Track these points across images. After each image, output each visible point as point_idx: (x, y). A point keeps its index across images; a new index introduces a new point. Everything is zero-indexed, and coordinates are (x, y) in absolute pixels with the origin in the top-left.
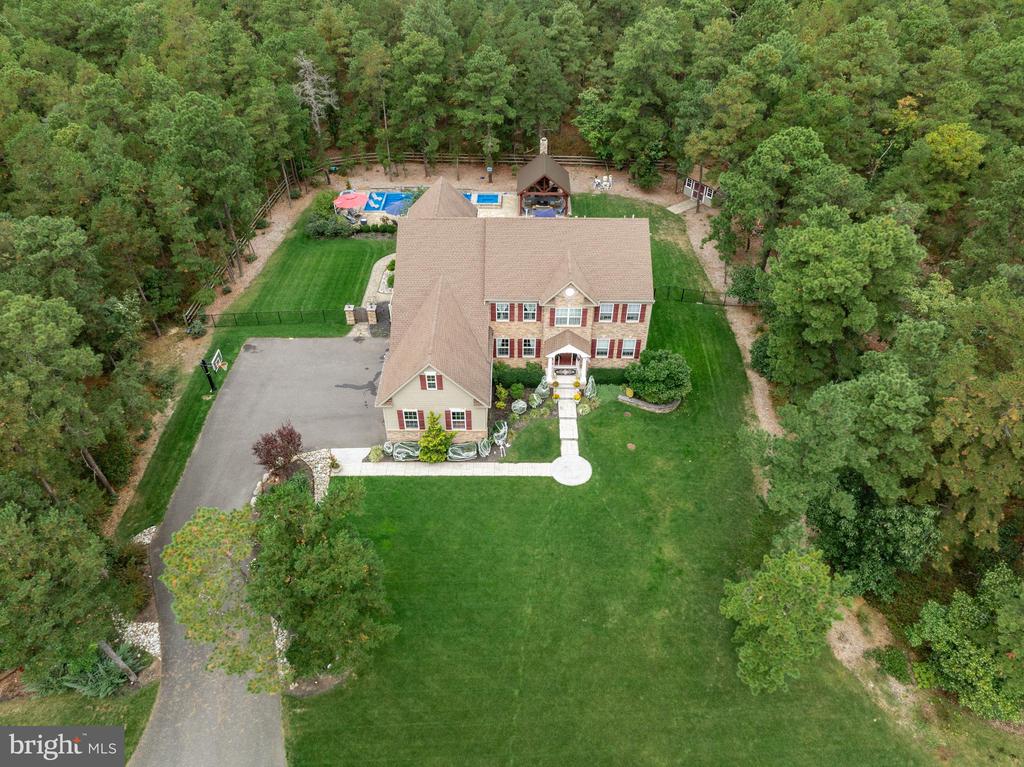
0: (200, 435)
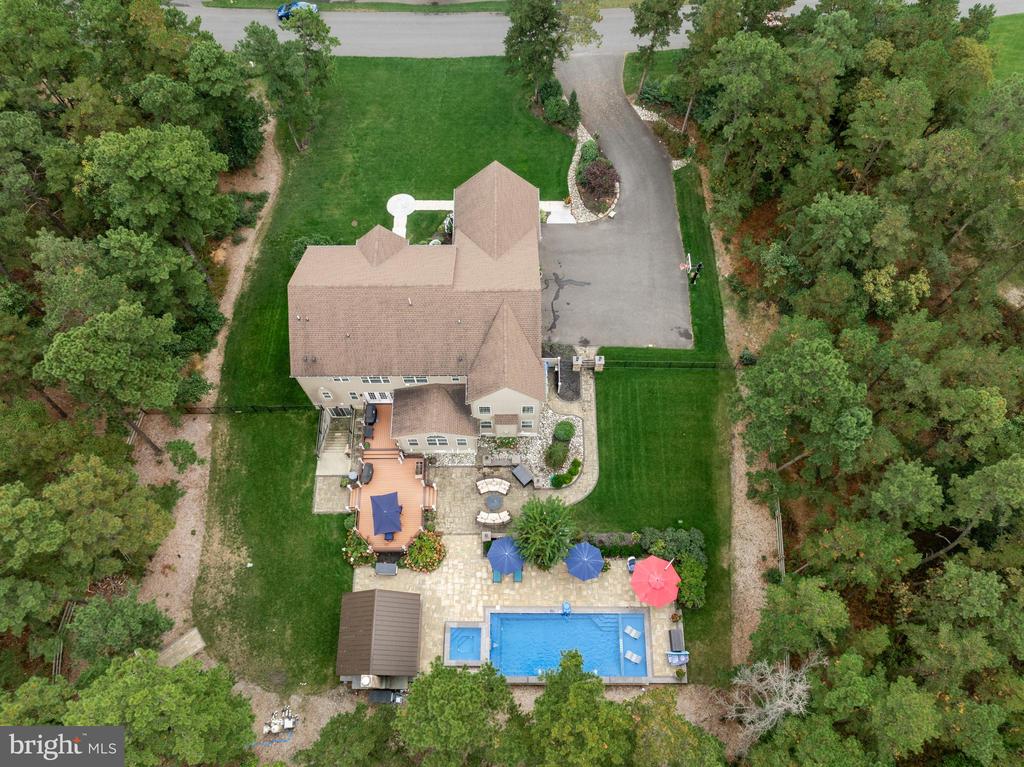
0: (681, 238)
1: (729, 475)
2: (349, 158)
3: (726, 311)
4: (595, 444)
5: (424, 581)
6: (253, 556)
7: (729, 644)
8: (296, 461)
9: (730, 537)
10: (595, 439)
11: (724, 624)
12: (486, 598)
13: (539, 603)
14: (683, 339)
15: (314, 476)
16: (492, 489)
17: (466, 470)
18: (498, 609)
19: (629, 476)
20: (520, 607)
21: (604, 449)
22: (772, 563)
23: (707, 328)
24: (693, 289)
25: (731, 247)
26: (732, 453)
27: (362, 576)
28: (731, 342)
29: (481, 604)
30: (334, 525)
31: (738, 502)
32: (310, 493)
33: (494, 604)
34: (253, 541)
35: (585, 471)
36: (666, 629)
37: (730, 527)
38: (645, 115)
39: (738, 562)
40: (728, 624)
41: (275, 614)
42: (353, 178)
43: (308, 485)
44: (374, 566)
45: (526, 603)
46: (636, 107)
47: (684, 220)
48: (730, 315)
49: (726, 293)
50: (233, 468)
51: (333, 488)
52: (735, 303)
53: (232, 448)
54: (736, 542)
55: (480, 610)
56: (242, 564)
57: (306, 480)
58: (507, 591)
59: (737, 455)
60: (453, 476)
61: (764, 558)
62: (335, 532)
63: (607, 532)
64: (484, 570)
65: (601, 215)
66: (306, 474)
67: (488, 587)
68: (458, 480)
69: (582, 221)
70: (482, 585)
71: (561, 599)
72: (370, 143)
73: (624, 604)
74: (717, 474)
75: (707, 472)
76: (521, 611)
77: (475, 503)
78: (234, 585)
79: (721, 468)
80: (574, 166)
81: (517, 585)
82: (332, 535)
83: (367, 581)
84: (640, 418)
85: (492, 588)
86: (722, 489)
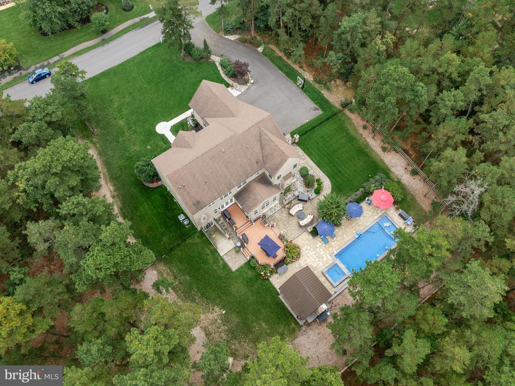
1: (372, 149)
2: (121, 123)
3: (323, 92)
4: (318, 169)
5: (300, 263)
6: (223, 307)
7: (419, 205)
8: (208, 257)
9: (389, 170)
10: (317, 167)
11: (412, 200)
12: (328, 252)
13: (348, 239)
14: (317, 111)
15: (221, 257)
16: (296, 211)
17: (280, 212)
18: (336, 252)
19: (340, 172)
20: (343, 245)
21: (322, 168)
22: (410, 168)
23: (322, 102)
24: (305, 91)
25: (305, 68)
26: (366, 141)
27: (275, 280)
28: (333, 102)
29: (328, 255)
30: (246, 270)
31: (382, 156)
32: (225, 265)
33: (333, 251)
34: (217, 302)
35: (323, 181)
36: (397, 215)
37: (387, 166)
38: (232, 38)
39: (399, 176)
40: (413, 199)
41: (252, 322)
42: (130, 130)
43: (221, 262)
44: (277, 272)
45: (344, 243)
46: (226, 37)
47: (280, 68)
48: (325, 93)
49: (317, 86)
50: (182, 280)
51: (233, 256)
52: (323, 88)
53: (174, 273)
54: (393, 169)
55: (330, 258)
56: (220, 315)
57: (219, 261)
58: (333, 244)
59: (368, 140)
60: (277, 217)
61: (406, 168)
62: (249, 272)
63: (349, 197)
64: (318, 242)
65: (249, 84)
66: (217, 259)
67: (325, 247)
68: (280, 217)
69: (243, 90)
70: (323, 248)
71: (354, 232)
72: (125, 112)
73: (376, 217)
74: (367, 151)
75: (363, 152)
76: (344, 247)
77: (294, 221)
78: (224, 325)
79: (367, 148)
80: (221, 72)
81: (335, 239)
82: (248, 274)
83: (278, 280)
84: (326, 149)
85: (327, 247)
86: (373, 155)
